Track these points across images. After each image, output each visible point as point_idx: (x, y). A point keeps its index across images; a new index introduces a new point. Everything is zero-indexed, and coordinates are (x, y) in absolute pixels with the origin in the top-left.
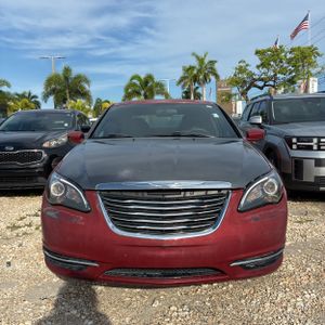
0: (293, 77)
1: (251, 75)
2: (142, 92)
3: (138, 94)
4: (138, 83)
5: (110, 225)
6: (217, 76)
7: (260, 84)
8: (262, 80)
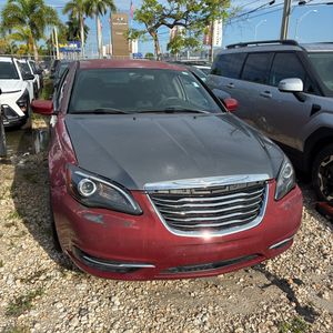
0: (208, 17)
1: (161, 9)
2: (27, 20)
3: (22, 21)
4: (20, 6)
5: (168, 228)
6: (113, 7)
7: (171, 21)
8: (173, 17)
